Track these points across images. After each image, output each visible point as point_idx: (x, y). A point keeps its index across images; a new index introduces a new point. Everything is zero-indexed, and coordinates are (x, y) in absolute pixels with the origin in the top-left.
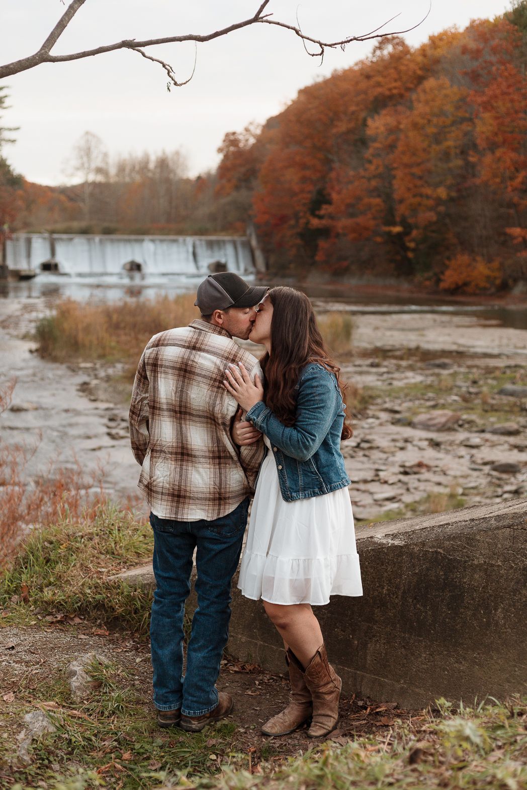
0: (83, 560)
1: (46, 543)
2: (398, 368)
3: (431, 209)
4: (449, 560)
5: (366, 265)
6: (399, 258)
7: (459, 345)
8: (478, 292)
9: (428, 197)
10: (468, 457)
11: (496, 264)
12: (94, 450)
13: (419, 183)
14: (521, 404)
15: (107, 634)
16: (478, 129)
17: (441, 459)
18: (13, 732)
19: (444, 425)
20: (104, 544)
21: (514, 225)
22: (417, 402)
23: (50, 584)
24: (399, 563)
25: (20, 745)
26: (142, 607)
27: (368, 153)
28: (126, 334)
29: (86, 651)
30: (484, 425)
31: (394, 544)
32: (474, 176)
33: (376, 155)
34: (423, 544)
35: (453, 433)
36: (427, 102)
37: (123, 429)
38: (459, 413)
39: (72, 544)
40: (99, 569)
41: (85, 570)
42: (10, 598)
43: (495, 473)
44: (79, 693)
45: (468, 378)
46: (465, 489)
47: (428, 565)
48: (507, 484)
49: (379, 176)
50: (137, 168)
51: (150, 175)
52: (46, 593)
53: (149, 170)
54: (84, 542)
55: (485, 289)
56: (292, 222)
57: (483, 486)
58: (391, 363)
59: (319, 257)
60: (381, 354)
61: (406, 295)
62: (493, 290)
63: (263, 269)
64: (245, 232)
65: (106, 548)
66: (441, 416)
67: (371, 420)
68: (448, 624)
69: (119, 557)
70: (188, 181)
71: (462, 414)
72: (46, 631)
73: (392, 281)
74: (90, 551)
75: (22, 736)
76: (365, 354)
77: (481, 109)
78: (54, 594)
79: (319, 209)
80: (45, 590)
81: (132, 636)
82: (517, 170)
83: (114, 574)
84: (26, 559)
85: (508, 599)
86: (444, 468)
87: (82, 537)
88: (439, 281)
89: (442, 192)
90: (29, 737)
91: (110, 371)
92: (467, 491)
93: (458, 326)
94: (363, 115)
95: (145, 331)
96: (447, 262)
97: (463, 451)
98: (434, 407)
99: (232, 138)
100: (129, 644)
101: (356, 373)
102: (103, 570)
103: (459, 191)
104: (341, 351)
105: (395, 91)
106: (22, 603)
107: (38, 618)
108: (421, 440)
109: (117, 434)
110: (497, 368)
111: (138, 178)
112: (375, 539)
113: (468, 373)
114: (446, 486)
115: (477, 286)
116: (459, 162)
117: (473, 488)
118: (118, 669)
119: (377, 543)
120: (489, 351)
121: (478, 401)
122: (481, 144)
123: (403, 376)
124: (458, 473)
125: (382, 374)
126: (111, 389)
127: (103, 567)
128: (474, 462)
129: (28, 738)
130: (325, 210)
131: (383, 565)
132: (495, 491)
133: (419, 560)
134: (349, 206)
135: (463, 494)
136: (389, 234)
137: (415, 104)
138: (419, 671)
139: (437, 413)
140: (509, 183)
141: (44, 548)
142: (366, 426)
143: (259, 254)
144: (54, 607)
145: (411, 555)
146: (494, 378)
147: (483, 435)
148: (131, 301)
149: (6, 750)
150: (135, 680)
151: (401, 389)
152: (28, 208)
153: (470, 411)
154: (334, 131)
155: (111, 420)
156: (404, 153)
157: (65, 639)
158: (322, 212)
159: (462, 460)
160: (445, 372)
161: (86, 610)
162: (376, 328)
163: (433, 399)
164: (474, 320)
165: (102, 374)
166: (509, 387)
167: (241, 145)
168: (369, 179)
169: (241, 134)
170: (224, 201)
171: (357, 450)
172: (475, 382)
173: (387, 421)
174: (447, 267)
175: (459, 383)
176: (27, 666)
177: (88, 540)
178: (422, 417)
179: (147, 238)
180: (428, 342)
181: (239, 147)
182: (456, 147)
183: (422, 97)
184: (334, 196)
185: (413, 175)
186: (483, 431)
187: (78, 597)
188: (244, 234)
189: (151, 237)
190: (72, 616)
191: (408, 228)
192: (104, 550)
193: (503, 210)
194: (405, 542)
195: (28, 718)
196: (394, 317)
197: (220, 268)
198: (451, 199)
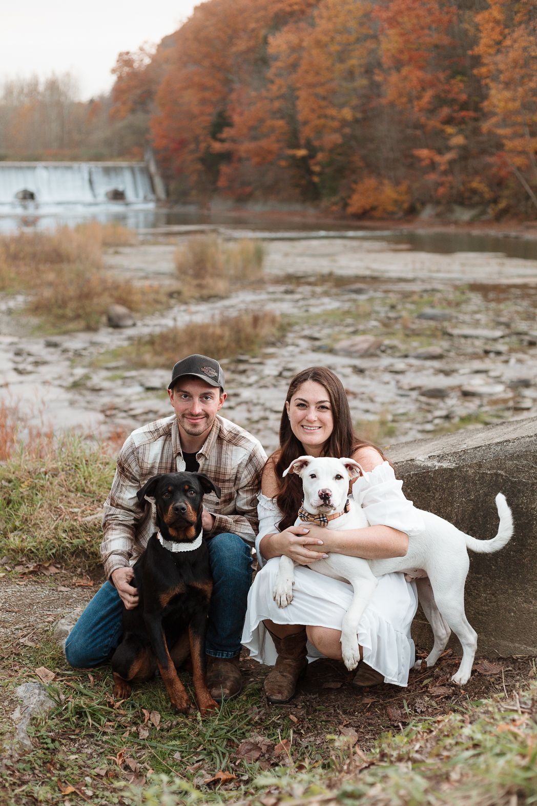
0: (50, 500)
1: (3, 482)
2: (313, 295)
3: (336, 131)
4: (512, 482)
5: (270, 190)
6: (303, 182)
7: (373, 270)
8: (385, 216)
9: (333, 118)
10: (393, 383)
11: (403, 188)
13: (323, 103)
14: (443, 327)
15: (92, 585)
16: (384, 46)
18: (6, 711)
19: (367, 351)
20: (71, 481)
21: (422, 147)
22: (337, 329)
23: (15, 528)
24: (449, 488)
25: (17, 726)
27: (270, 73)
28: (25, 265)
29: (71, 606)
30: (407, 350)
31: (441, 466)
32: (379, 96)
33: (278, 75)
34: (480, 465)
35: (375, 359)
36: (329, 19)
37: (30, 363)
38: (381, 338)
39: (36, 481)
40: (71, 510)
41: (55, 511)
43: (423, 399)
46: (395, 415)
47: (486, 490)
48: (437, 409)
49: (282, 97)
50: (25, 91)
51: (40, 98)
52: (12, 539)
53: (38, 93)
54: (48, 479)
55: (393, 213)
56: (192, 146)
58: (306, 289)
59: (222, 182)
60: (293, 280)
61: (311, 220)
62: (401, 214)
63: (163, 196)
64: (142, 157)
65: (76, 485)
66: (363, 342)
67: (290, 348)
68: (513, 557)
69: (91, 495)
70: (80, 104)
72: (18, 584)
73: (298, 207)
74: (56, 488)
75: (16, 715)
76: (278, 281)
77: (386, 25)
78: (22, 541)
79: (220, 132)
80: (11, 535)
82: (424, 89)
83: (90, 515)
87: (46, 473)
88: (346, 205)
89: (347, 114)
90: (27, 715)
91: (12, 304)
92: (396, 418)
93: (369, 251)
94: (263, 32)
95: (46, 262)
96: (354, 186)
97: (387, 377)
98: (355, 333)
99: (126, 57)
102: (76, 510)
103: (364, 111)
104: (252, 278)
105: (296, 7)
107: (6, 570)
108: (344, 367)
109: (25, 369)
110: (413, 293)
111: (26, 101)
112: (417, 462)
114: (375, 413)
115: (384, 210)
116: (364, 82)
117: (403, 414)
119: (420, 467)
120: (403, 275)
121: (398, 326)
122: (387, 62)
123: (318, 302)
124: (386, 400)
125: (297, 301)
127: (75, 507)
128: (400, 388)
129: (25, 717)
130: (227, 133)
131: (429, 492)
132: (425, 417)
133: (475, 484)
134: (252, 128)
135: (393, 421)
136: (293, 157)
137: (318, 21)
138: (478, 613)
139: (358, 339)
140: (415, 103)
142: (286, 354)
143: (158, 181)
144: (24, 555)
145: (465, 479)
146: (413, 303)
148: (29, 230)
151: (318, 316)
154: (234, 49)
156: (307, 72)
157: (43, 592)
158: (224, 136)
159: (387, 387)
160: (362, 297)
161: (63, 557)
162: (286, 255)
163: (352, 325)
164: (384, 245)
166: (428, 311)
167: (136, 65)
168: (272, 100)
169: (135, 53)
170: (119, 125)
171: (279, 378)
172: (393, 307)
173: (308, 349)
174: (354, 191)
175: (377, 308)
177: (53, 477)
178: (344, 344)
180: (341, 268)
181: (134, 68)
182: (360, 66)
183: (325, 13)
184: (236, 118)
185: (316, 95)
186: (406, 356)
187: (52, 543)
188: (142, 159)
189: (43, 164)
190: (46, 565)
191: (313, 151)
192: (73, 487)
193: (409, 132)
194: (456, 464)
195: (20, 691)
197: (118, 196)
198: (356, 121)
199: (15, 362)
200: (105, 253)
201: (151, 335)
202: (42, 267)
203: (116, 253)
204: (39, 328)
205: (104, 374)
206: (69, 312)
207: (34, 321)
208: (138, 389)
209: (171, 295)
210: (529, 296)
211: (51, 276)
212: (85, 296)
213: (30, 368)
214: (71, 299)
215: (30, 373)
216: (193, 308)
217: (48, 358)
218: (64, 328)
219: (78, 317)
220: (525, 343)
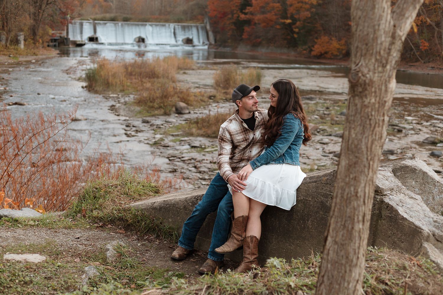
0: (112, 198)
1: (94, 189)
3: (308, 10)
5: (271, 41)
6: (289, 37)
8: (332, 57)
9: (306, 3)
10: (321, 149)
11: (343, 42)
12: (118, 142)
15: (124, 233)
17: (306, 150)
18: (80, 275)
20: (123, 190)
23: (96, 208)
25: (83, 280)
26: (141, 220)
28: (135, 79)
29: (114, 240)
30: (331, 132)
35: (314, 136)
38: (318, 125)
39: (107, 189)
40: (120, 202)
41: (113, 202)
42: (76, 215)
43: (335, 158)
44: (110, 259)
45: (324, 106)
46: (318, 166)
52: (94, 213)
54: (113, 189)
55: (337, 55)
56: (230, 16)
57: (328, 165)
59: (245, 36)
61: (292, 58)
62: (341, 56)
63: (213, 42)
64: (203, 21)
68: (286, 227)
69: (130, 196)
71: (320, 126)
72: (94, 231)
73: (285, 50)
74: (116, 193)
75: (84, 276)
78: (98, 214)
79: (245, 9)
80: (94, 211)
81: (136, 233)
83: (128, 204)
84: (84, 197)
85: (314, 216)
86: (308, 155)
87: (112, 186)
88: (311, 50)
89: (314, 1)
90: (87, 277)
91: (127, 99)
92: (320, 168)
93: (320, 77)
95: (147, 77)
96: (316, 40)
97: (319, 146)
100: (135, 237)
101: (262, 102)
106: (83, 218)
107: (90, 225)
110: (340, 100)
113: (324, 103)
115: (332, 53)
118: (129, 248)
120: (337, 91)
121: (328, 119)
124: (315, 158)
126: (127, 109)
127: (122, 201)
128: (324, 152)
130: (248, 9)
134: (262, 7)
135: (317, 169)
136: (284, 23)
141: (93, 191)
143: (210, 34)
144: (98, 219)
146: (338, 106)
147: (330, 137)
148: (139, 60)
149: (77, 282)
150: (137, 253)
152: (81, 5)
153: (324, 124)
155: (127, 126)
157: (104, 234)
158: (247, 11)
160: (311, 102)
161: (114, 221)
165: (122, 100)
166: (346, 111)
170: (191, 3)
172: (328, 108)
174: (316, 43)
175: (319, 109)
176: (85, 246)
177: (115, 188)
179: (147, 23)
180: (303, 85)
184: (253, 2)
186: (330, 135)
187: (110, 215)
189: (150, 23)
190: (107, 224)
191: (294, 20)
192: (123, 193)
195: (86, 269)
196: (286, 71)
197: (189, 41)
198: (319, 5)
199: (125, 130)
200: (178, 73)
201: (197, 118)
202: (144, 80)
203: (185, 73)
204: (140, 112)
205: (171, 138)
206: (156, 105)
207: (138, 109)
208: (187, 147)
209: (210, 97)
210: (403, 104)
211: (148, 85)
212: (165, 96)
213: (133, 133)
214: (157, 98)
215: (133, 136)
216: (221, 105)
217: (143, 129)
218: (153, 113)
219: (160, 107)
220: (396, 130)
